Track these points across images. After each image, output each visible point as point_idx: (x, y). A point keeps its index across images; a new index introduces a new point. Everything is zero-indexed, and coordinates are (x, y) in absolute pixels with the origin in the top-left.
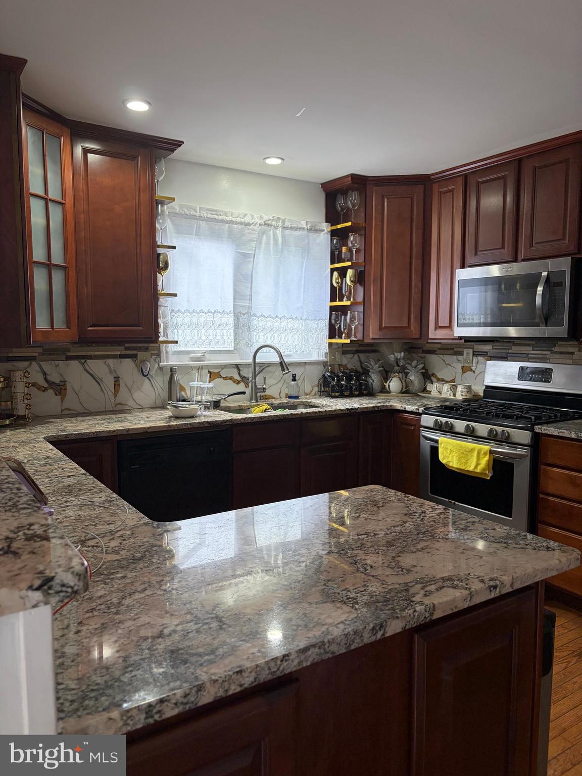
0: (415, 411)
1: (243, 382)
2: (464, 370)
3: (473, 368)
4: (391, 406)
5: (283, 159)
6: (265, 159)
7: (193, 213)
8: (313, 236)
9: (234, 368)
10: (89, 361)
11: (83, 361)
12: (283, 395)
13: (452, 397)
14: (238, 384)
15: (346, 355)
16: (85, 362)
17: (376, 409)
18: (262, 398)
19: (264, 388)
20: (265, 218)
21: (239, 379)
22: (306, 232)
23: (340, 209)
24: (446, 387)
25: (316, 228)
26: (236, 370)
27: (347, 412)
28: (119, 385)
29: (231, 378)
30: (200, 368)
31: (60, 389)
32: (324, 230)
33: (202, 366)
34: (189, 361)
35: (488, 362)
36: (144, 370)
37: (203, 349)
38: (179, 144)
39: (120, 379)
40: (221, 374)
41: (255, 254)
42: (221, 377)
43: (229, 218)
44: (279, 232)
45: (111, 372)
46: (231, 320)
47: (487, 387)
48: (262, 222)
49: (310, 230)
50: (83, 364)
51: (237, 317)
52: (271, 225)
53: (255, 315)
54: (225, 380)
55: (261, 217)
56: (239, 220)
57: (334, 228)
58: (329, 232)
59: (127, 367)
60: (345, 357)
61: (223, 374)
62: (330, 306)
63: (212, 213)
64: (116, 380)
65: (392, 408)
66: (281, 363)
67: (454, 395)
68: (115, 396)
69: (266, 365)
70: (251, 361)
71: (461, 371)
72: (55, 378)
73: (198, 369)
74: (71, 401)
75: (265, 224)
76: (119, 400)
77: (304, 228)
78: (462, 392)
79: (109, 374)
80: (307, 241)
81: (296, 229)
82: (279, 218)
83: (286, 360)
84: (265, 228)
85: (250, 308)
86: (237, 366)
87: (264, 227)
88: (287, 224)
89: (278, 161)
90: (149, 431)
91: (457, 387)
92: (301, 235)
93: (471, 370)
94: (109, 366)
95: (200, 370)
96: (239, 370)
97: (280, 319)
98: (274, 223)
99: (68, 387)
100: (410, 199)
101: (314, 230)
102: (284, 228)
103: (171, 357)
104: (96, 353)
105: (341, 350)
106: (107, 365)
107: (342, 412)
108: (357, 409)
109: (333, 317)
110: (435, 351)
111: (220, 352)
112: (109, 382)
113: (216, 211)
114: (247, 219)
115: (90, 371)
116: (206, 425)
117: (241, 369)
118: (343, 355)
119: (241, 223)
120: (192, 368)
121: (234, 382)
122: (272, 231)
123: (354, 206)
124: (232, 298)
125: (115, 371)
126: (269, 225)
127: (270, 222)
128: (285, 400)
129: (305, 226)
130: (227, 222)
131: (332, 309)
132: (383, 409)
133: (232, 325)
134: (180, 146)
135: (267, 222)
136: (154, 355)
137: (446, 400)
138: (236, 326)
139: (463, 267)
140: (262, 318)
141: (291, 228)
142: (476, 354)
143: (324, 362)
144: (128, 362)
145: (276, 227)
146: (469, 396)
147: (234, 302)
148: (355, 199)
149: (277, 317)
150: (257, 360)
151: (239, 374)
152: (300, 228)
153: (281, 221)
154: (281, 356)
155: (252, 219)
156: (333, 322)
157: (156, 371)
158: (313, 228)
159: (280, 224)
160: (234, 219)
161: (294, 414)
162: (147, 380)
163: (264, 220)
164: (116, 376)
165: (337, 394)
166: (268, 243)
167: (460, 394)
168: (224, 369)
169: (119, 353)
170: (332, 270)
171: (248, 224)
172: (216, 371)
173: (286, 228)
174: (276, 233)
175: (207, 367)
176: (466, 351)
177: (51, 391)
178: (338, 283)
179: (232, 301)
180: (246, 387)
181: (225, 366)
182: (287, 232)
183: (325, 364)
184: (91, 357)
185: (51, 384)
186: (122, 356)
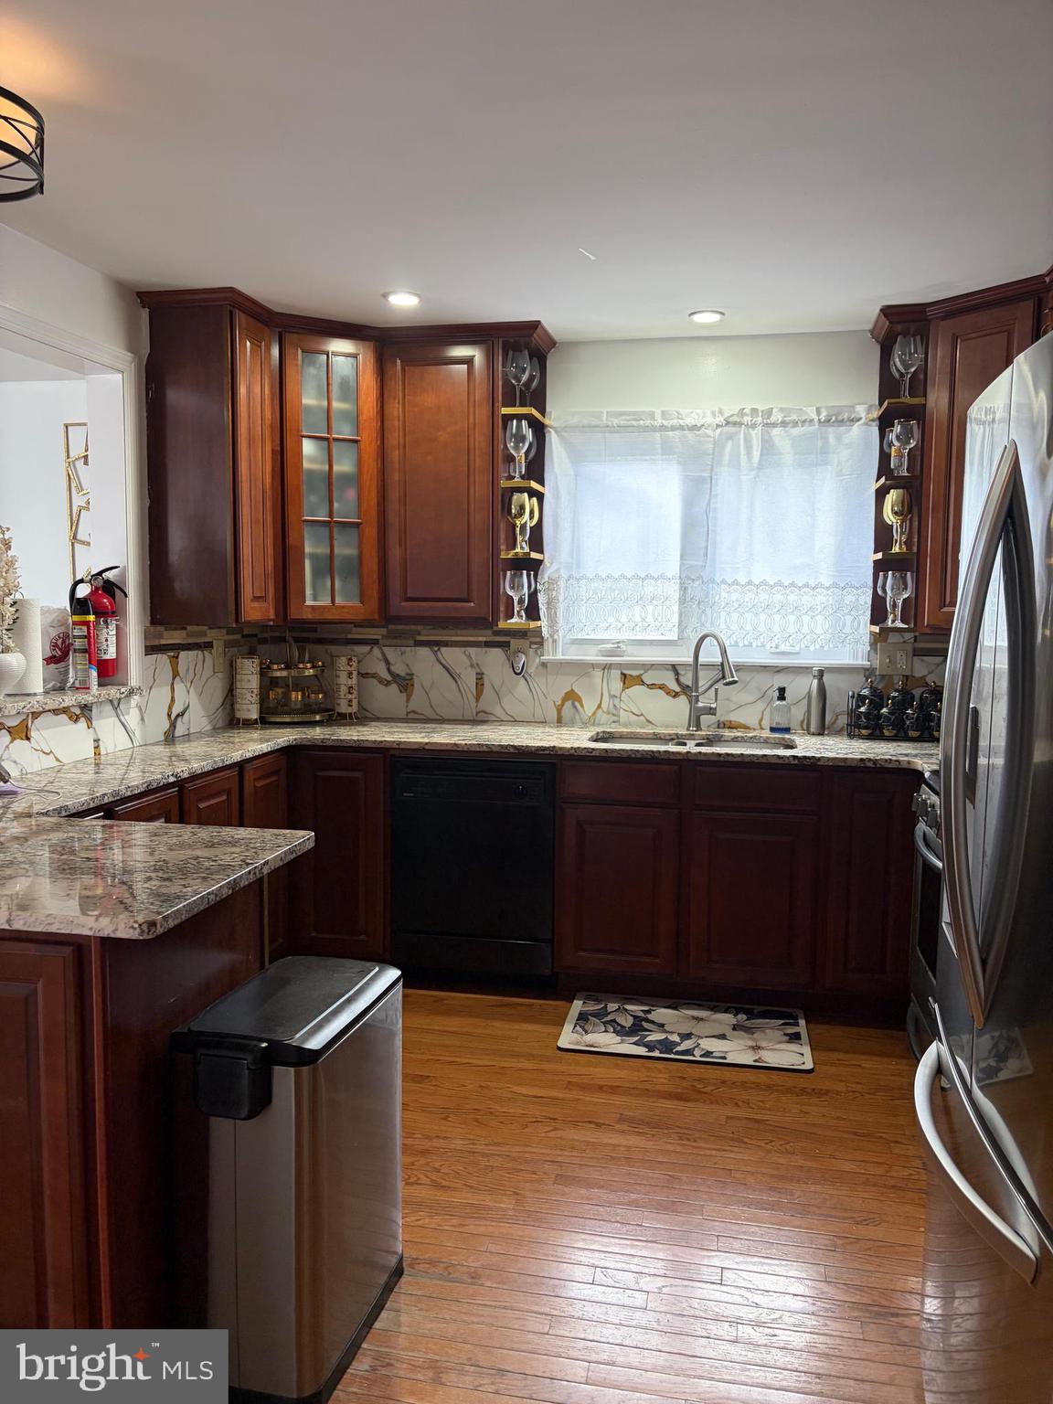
1: (685, 694)
5: (722, 314)
6: (690, 315)
7: (594, 422)
9: (668, 670)
10: (443, 649)
11: (436, 649)
12: (766, 724)
14: (674, 697)
16: (439, 650)
20: (727, 413)
21: (678, 689)
22: (817, 427)
25: (840, 418)
28: (483, 685)
29: (662, 687)
30: (606, 667)
31: (405, 683)
32: (860, 419)
33: (611, 664)
36: (515, 666)
38: (535, 325)
39: (484, 676)
40: (643, 677)
42: (643, 683)
43: (658, 422)
44: (756, 433)
45: (472, 666)
48: (722, 420)
49: (826, 422)
50: (435, 653)
52: (740, 424)
54: (652, 689)
55: (721, 412)
56: (676, 422)
58: (873, 420)
59: (494, 659)
60: (922, 660)
61: (648, 678)
62: (874, 561)
63: (627, 417)
64: (479, 677)
66: (722, 664)
68: (477, 699)
70: (691, 660)
72: (400, 669)
73: (604, 669)
74: (418, 702)
75: (728, 423)
76: (482, 706)
77: (812, 421)
79: (469, 669)
80: (820, 443)
81: (795, 424)
82: (754, 411)
84: (730, 429)
85: (704, 568)
86: (674, 668)
87: (727, 428)
88: (776, 417)
89: (716, 318)
92: (804, 435)
94: (469, 657)
95: (606, 670)
96: (677, 674)
98: (745, 419)
99: (417, 686)
100: (1005, 335)
101: (837, 420)
102: (769, 425)
103: (558, 651)
104: (454, 639)
105: (909, 648)
106: (466, 655)
109: (882, 581)
112: (469, 679)
113: (634, 413)
114: (692, 420)
115: (444, 663)
117: (682, 672)
119: (682, 428)
120: (593, 666)
121: (668, 693)
122: (742, 435)
123: (907, 367)
125: (478, 665)
126: (735, 424)
127: (737, 419)
129: (814, 416)
131: (880, 564)
135: (731, 420)
136: (535, 643)
138: (682, 601)
140: (723, 586)
141: (785, 424)
144: (497, 653)
145: (753, 426)
150: (702, 659)
151: (677, 680)
152: (804, 421)
153: (760, 414)
155: (703, 417)
157: (537, 668)
158: (834, 418)
159: (760, 419)
162: (523, 681)
163: (725, 416)
164: (479, 671)
166: (735, 455)
168: (649, 672)
169: (484, 639)
170: (883, 490)
171: (695, 428)
172: (635, 673)
174: (750, 434)
175: (619, 665)
177: (394, 687)
179: (679, 559)
180: (685, 703)
181: (652, 666)
183: (868, 672)
184: (446, 644)
185: (396, 677)
186: (488, 644)
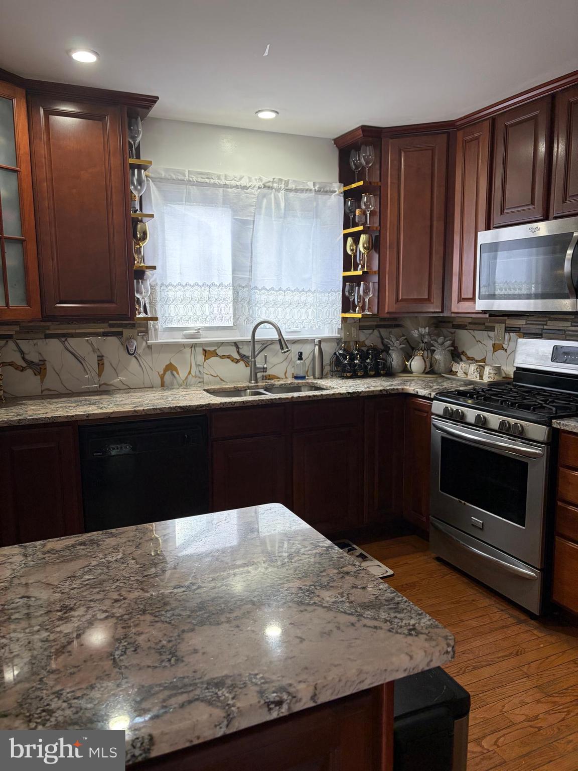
0: (427, 395)
1: (243, 360)
2: (496, 347)
3: (505, 346)
4: (403, 389)
5: (277, 113)
6: (257, 112)
7: (180, 177)
8: (321, 198)
9: (232, 346)
10: (69, 340)
11: (63, 339)
12: (289, 375)
13: (478, 380)
14: (237, 362)
15: (364, 331)
16: (66, 340)
17: (385, 393)
18: (265, 378)
19: (264, 368)
20: (265, 180)
21: (238, 358)
22: (314, 194)
23: (354, 167)
24: (473, 367)
25: (325, 190)
26: (234, 348)
27: (348, 396)
28: (103, 364)
29: (229, 357)
30: (193, 346)
31: (39, 368)
32: (335, 192)
33: (196, 344)
34: (182, 339)
35: (520, 340)
36: (130, 349)
37: (199, 325)
38: (153, 100)
39: (104, 358)
40: (218, 352)
41: (254, 221)
42: (217, 355)
43: (223, 182)
44: (281, 195)
45: (94, 351)
46: (230, 293)
47: (518, 368)
48: (261, 184)
49: (318, 192)
50: (63, 343)
51: (236, 292)
52: (272, 188)
53: (256, 288)
54: (223, 358)
55: (260, 179)
56: (233, 183)
57: (347, 188)
58: (341, 193)
59: (111, 346)
60: (363, 332)
61: (220, 352)
62: (343, 276)
63: (203, 176)
64: (100, 358)
65: (404, 392)
66: (280, 340)
67: (481, 377)
68: (100, 375)
69: (269, 343)
70: (249, 338)
71: (492, 349)
72: (34, 357)
73: (192, 347)
74: (51, 381)
75: (265, 187)
76: (104, 380)
77: (311, 190)
78: (490, 373)
79: (92, 352)
80: (315, 204)
81: (302, 191)
82: (280, 180)
83: (286, 337)
84: (266, 191)
85: (250, 280)
86: (236, 344)
87: (264, 190)
88: (292, 186)
89: (272, 115)
90: (112, 416)
91: (484, 369)
92: (308, 198)
93: (503, 348)
94: (92, 345)
95: (193, 348)
96: (238, 348)
97: (285, 291)
98: (275, 185)
99: (48, 368)
100: (430, 151)
101: (324, 191)
102: (288, 190)
103: (160, 335)
104: (78, 331)
105: (357, 325)
106: (90, 344)
107: (341, 396)
108: (360, 393)
109: (347, 289)
110: (466, 326)
111: (218, 328)
112: (92, 361)
113: (207, 174)
114: (244, 183)
115: (71, 350)
116: (179, 410)
117: (240, 347)
118: (360, 331)
119: (237, 187)
120: (184, 346)
121: (232, 361)
122: (273, 195)
123: (367, 163)
124: (230, 270)
125: (98, 349)
126: (269, 187)
127: (270, 184)
128: (290, 380)
129: (312, 187)
130: (220, 186)
131: (346, 279)
132: (393, 392)
133: (231, 299)
134: (155, 102)
135: (267, 185)
136: (141, 332)
137: (471, 383)
138: (235, 301)
139: (488, 228)
140: (263, 291)
141: (296, 190)
142: (509, 330)
143: (337, 339)
144: (113, 340)
145: (278, 190)
146: (497, 378)
147: (233, 274)
148: (370, 155)
149: (280, 289)
150: (256, 338)
151: (238, 352)
152: (307, 190)
153: (283, 183)
154: (280, 333)
155: (250, 181)
156: (347, 294)
157: (144, 349)
158: (322, 189)
159: (283, 186)
160: (228, 183)
161: (284, 399)
162: (134, 359)
163: (263, 182)
164: (100, 355)
165: (348, 374)
166: (269, 208)
167: (488, 376)
168: (221, 347)
169: (102, 330)
170: (346, 237)
171: (245, 188)
172: (212, 349)
173: (290, 190)
174: (278, 196)
175: (201, 344)
176: (497, 326)
177: (29, 371)
178: (352, 250)
179: (231, 273)
180: (246, 366)
181: (222, 344)
182: (291, 195)
183: (338, 341)
184: (72, 336)
185: (30, 364)
186: (105, 334)
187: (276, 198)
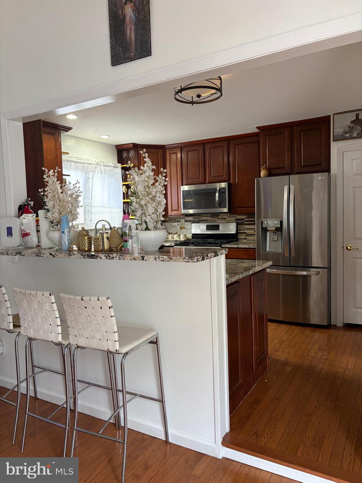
2: (181, 228)
3: (185, 227)
5: (109, 136)
6: (100, 136)
7: (69, 159)
8: (115, 169)
13: (179, 240)
20: (97, 161)
22: (112, 168)
23: (125, 157)
24: (175, 236)
32: (118, 167)
35: (193, 224)
41: (93, 178)
43: (83, 161)
44: (102, 167)
47: (193, 234)
49: (114, 167)
51: (85, 208)
52: (99, 165)
53: (94, 206)
55: (95, 161)
56: (87, 162)
57: (123, 166)
58: (120, 168)
63: (76, 158)
67: (180, 239)
69: (99, 230)
70: (94, 228)
71: (180, 229)
78: (183, 237)
80: (112, 172)
82: (102, 161)
84: (97, 165)
85: (91, 203)
88: (105, 164)
89: (107, 137)
91: (180, 236)
93: (184, 228)
97: (105, 208)
98: (100, 163)
100: (157, 155)
101: (115, 167)
102: (104, 166)
109: (125, 206)
110: (167, 221)
113: (78, 158)
114: (90, 162)
119: (88, 164)
122: (99, 167)
123: (132, 157)
126: (98, 164)
127: (99, 163)
129: (112, 165)
130: (82, 163)
131: (124, 203)
133: (83, 211)
134: (71, 129)
137: (176, 241)
138: (85, 212)
139: (182, 185)
140: (97, 207)
141: (107, 166)
142: (186, 221)
145: (101, 165)
146: (186, 239)
147: (84, 200)
148: (133, 154)
152: (110, 166)
153: (103, 163)
154: (110, 225)
155: (92, 161)
156: (125, 209)
160: (85, 162)
163: (97, 162)
166: (98, 171)
167: (182, 239)
170: (123, 185)
171: (90, 164)
176: (181, 220)
178: (126, 191)
182: (105, 167)
187: (101, 169)
